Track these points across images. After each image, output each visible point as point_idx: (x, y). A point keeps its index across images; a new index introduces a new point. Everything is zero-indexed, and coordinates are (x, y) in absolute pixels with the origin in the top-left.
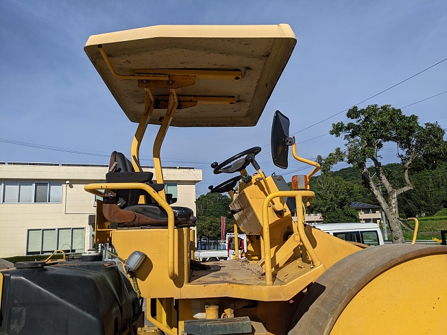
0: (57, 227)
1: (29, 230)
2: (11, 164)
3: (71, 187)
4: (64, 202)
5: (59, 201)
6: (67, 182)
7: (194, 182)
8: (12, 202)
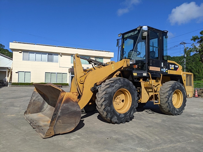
0: (56, 72)
1: (46, 73)
2: (38, 45)
3: (61, 56)
4: (59, 62)
5: (57, 62)
6: (61, 54)
7: (110, 58)
8: (39, 61)
